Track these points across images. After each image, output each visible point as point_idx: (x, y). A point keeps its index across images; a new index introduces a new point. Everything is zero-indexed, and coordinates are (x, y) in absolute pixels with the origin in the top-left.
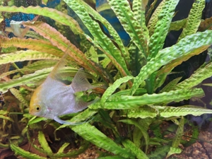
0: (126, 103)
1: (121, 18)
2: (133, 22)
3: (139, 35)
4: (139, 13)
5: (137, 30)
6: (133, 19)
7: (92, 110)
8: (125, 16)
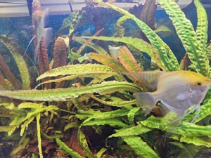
0: (187, 130)
1: (187, 46)
2: (198, 51)
3: (202, 64)
4: (202, 42)
5: (201, 60)
6: (198, 49)
7: (146, 127)
8: (191, 45)
